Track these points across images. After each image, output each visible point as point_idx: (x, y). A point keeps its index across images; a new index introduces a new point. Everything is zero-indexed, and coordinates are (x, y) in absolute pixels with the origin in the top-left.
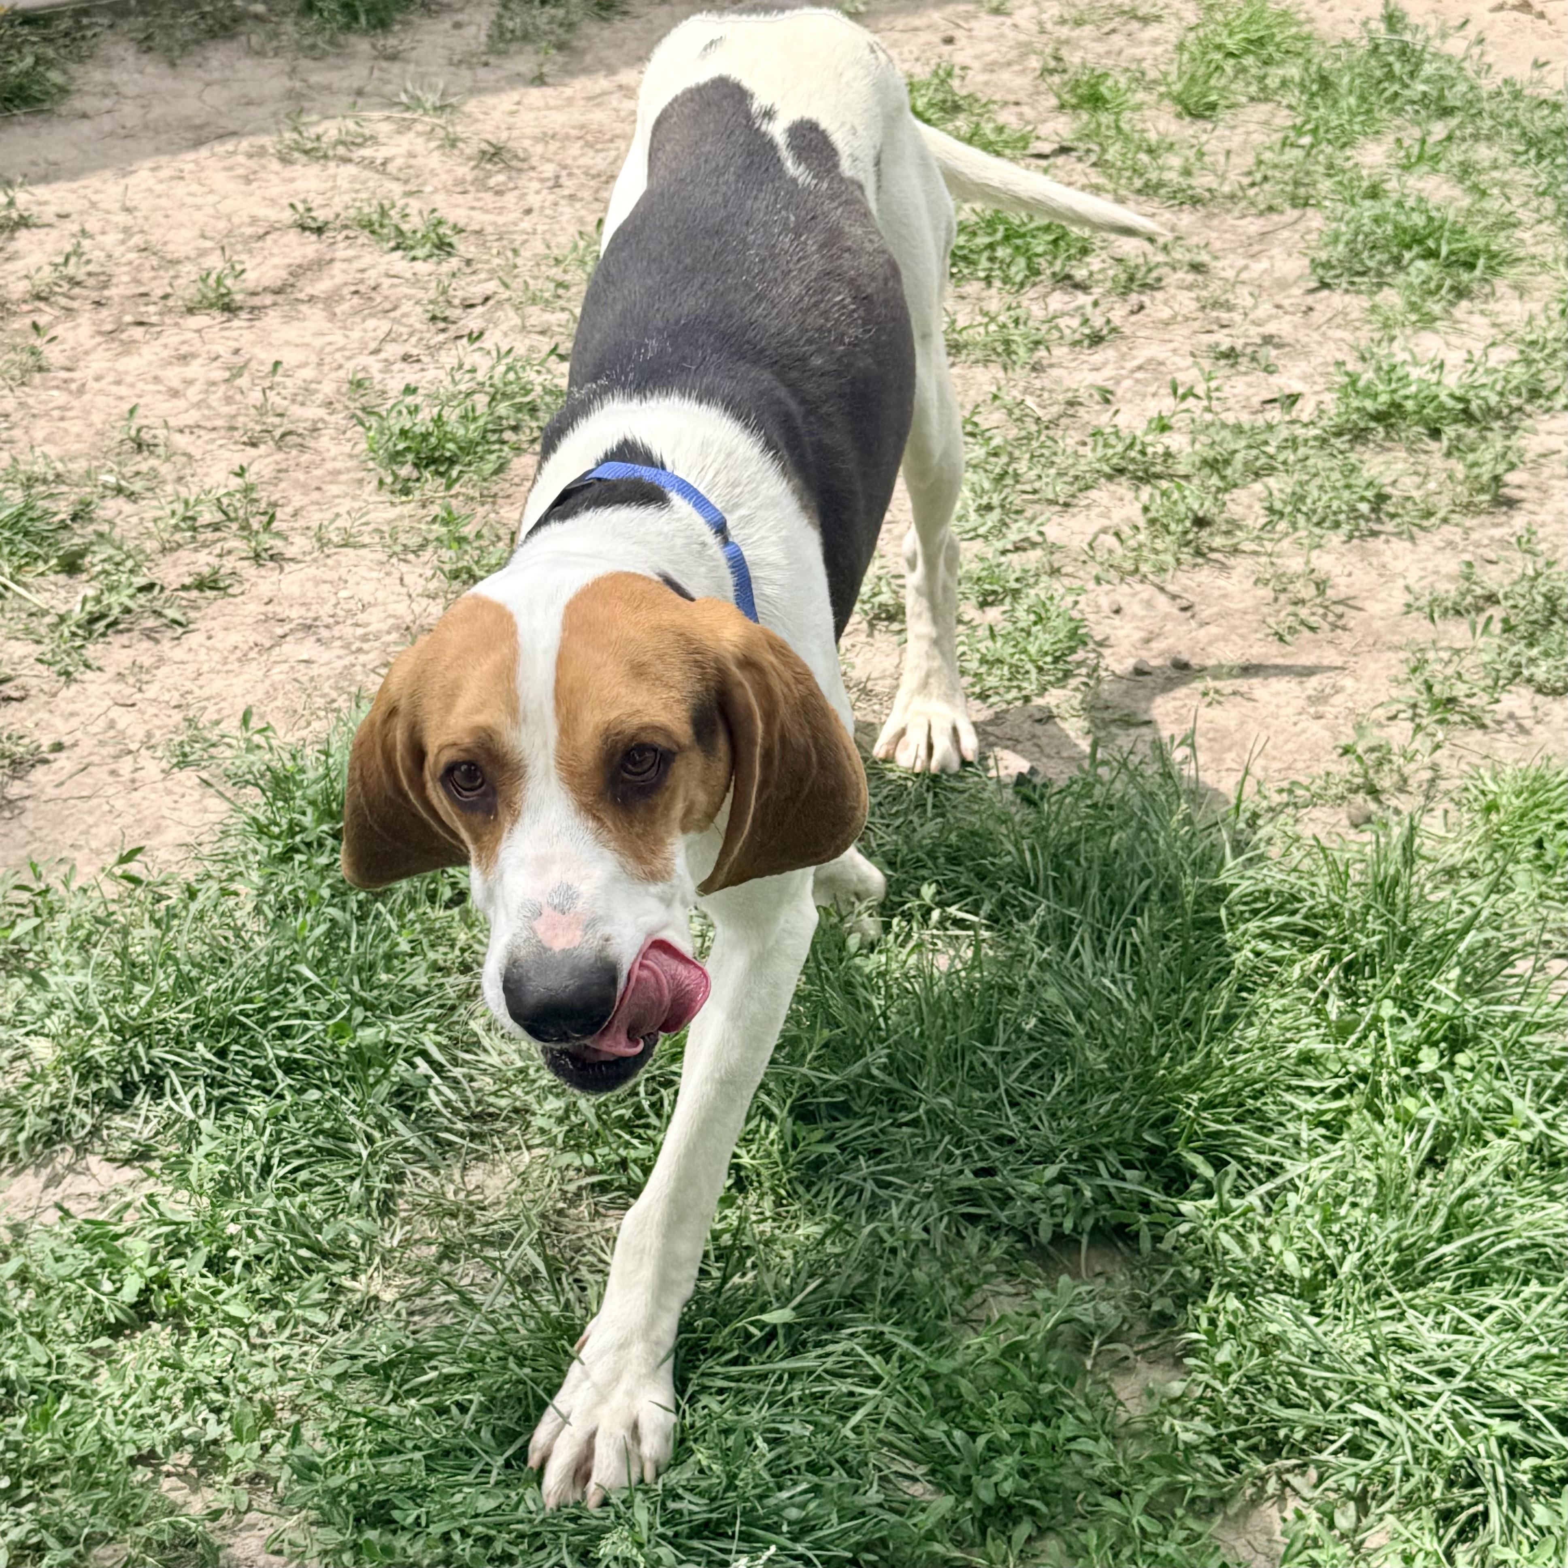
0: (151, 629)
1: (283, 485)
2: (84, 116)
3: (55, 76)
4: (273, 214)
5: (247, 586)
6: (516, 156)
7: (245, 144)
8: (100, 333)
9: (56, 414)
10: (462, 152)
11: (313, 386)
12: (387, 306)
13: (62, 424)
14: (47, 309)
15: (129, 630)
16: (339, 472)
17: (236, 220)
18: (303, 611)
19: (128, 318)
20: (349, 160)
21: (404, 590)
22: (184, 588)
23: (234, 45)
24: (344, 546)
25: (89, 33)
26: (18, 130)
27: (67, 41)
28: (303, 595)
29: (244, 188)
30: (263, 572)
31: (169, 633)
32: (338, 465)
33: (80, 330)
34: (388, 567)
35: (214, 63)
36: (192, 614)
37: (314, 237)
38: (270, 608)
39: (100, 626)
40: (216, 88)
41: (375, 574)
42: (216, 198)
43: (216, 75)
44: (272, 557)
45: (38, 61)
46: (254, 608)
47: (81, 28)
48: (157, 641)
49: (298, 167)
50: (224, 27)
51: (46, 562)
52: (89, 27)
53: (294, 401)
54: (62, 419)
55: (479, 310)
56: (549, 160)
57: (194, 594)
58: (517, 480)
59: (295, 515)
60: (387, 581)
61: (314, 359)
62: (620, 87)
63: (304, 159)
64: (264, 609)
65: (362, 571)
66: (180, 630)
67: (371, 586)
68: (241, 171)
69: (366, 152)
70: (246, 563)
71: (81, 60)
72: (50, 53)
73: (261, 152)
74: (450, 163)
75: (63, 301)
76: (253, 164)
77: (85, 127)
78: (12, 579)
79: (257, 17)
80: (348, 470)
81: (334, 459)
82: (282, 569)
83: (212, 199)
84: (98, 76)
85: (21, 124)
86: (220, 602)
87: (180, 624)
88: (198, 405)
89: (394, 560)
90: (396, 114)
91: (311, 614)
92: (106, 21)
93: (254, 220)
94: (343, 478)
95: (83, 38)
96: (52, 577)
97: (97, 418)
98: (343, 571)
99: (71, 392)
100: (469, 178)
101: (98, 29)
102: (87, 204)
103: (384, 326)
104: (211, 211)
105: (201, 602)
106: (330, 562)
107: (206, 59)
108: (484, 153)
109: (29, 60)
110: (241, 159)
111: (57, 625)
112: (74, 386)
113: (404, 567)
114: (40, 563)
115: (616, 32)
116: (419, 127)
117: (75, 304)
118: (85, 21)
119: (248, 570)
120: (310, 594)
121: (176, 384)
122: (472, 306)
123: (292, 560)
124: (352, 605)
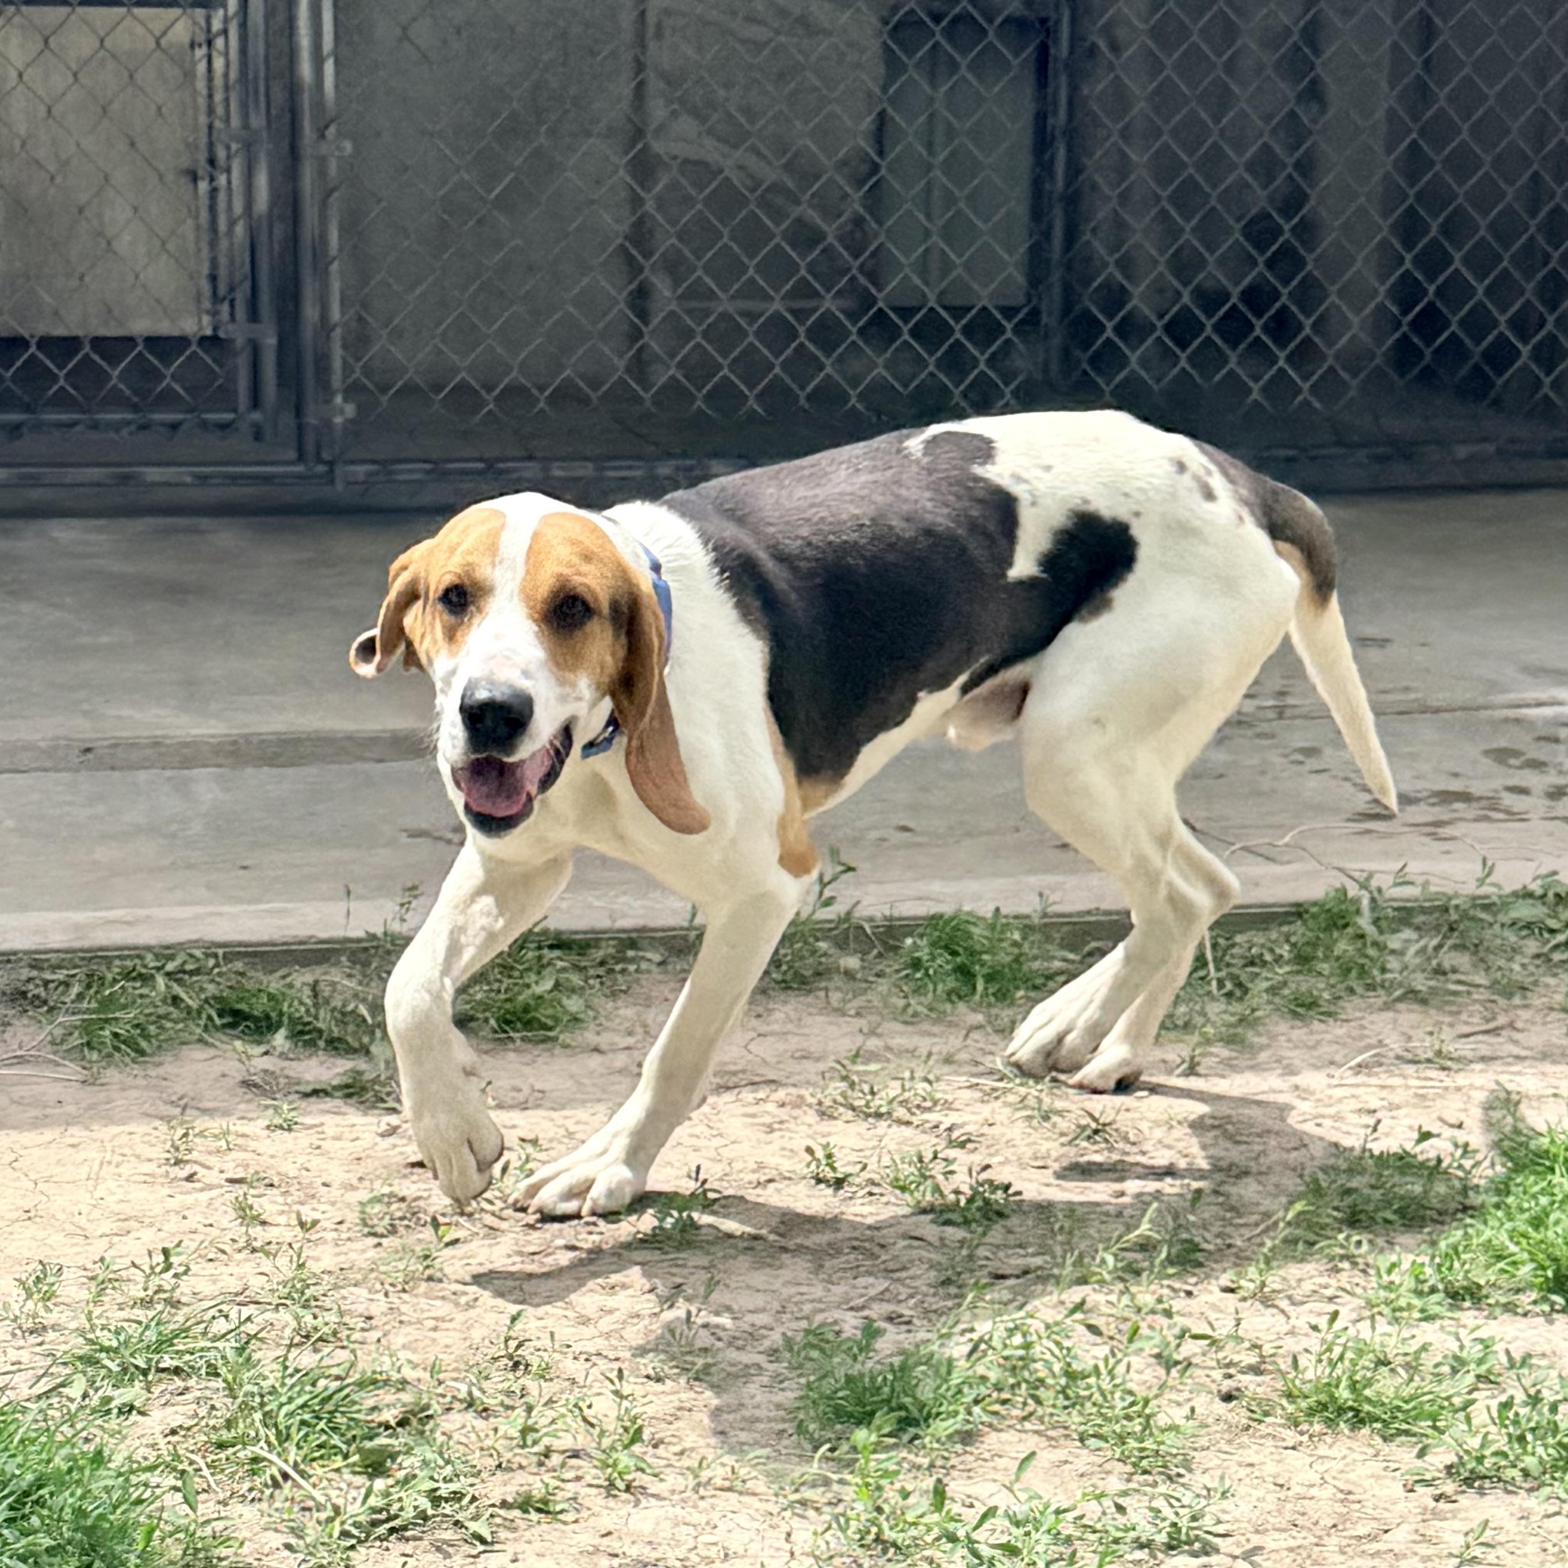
0: (445, 1542)
1: (677, 1424)
2: (597, 1050)
3: (573, 1004)
4: (786, 1165)
5: (585, 1514)
6: (1126, 1139)
7: (781, 1094)
8: (520, 1253)
9: (431, 1323)
10: (1054, 1125)
11: (763, 1332)
12: (891, 1265)
13: (432, 1334)
14: (467, 1225)
15: (416, 1539)
16: (758, 1420)
17: (737, 1166)
18: (647, 1550)
19: (560, 1242)
20: (908, 1123)
21: (788, 1547)
22: (504, 1504)
23: (810, 999)
24: (730, 1489)
25: (632, 968)
26: (512, 1055)
27: (601, 971)
28: (655, 1533)
29: (763, 1137)
30: (611, 1502)
31: (466, 1549)
32: (757, 1413)
33: (495, 1249)
34: (776, 1520)
35: (778, 1015)
36: (503, 1534)
37: (830, 1191)
38: (606, 1541)
39: (382, 1530)
40: (770, 1039)
41: (756, 1525)
42: (723, 1142)
43: (775, 1027)
44: (628, 1489)
45: (557, 985)
46: (586, 1539)
47: (625, 960)
48: (448, 1556)
49: (839, 1122)
50: (803, 981)
51: (346, 1457)
52: (632, 960)
53: (730, 1344)
54: (435, 1329)
55: (1011, 1282)
56: (1169, 1147)
57: (516, 1513)
58: (987, 1455)
59: (682, 1453)
60: (770, 1533)
61: (776, 1306)
62: (1297, 1087)
63: (849, 1115)
64: (597, 1541)
65: (742, 1519)
66: (481, 1548)
67: (746, 1537)
68: (767, 1120)
69: (933, 1117)
70: (594, 1491)
71: (614, 995)
72: (576, 979)
73: (799, 1103)
74: (1035, 1136)
75: (489, 1220)
76: (783, 1113)
77: (595, 1061)
78: (296, 1465)
79: (849, 974)
80: (770, 1420)
81: (757, 1407)
82: (637, 1503)
83: (717, 1142)
84: (628, 1012)
85: (515, 1050)
86: (544, 1527)
87: (483, 1541)
88: (608, 1335)
89: (788, 1514)
90: (988, 1083)
91: (655, 1555)
92: (657, 957)
93: (760, 1166)
94: (761, 1426)
95: (623, 971)
96: (347, 1476)
97: (477, 1334)
98: (715, 1517)
99: (457, 1304)
100: (1054, 1154)
101: (644, 966)
102: (562, 1132)
103: (882, 1284)
104: (712, 1154)
105: (522, 1524)
106: (702, 1504)
107: (770, 1011)
108: (1084, 1128)
109: (549, 985)
110: (771, 1107)
111: (330, 1520)
112: (463, 1300)
113: (796, 1522)
114: (339, 1458)
115: (1312, 1033)
116: (1011, 1098)
117: (504, 1225)
118: (630, 953)
119: (594, 1499)
120: (662, 1534)
121: (591, 1311)
122: (1003, 1277)
123: (653, 1496)
124: (713, 1552)
